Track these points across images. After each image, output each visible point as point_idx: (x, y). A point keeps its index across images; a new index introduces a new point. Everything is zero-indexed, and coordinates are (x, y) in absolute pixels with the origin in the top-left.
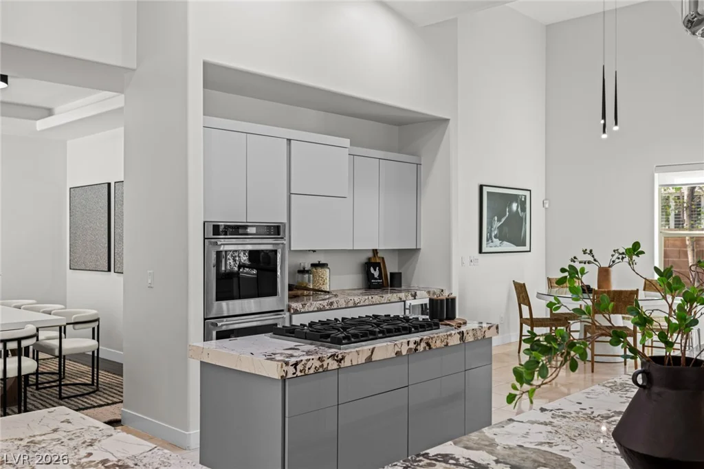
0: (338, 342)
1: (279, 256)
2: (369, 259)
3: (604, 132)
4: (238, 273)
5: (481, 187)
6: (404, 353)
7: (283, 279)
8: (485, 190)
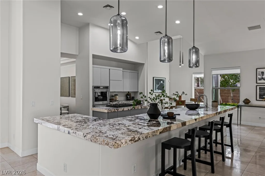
0: (117, 107)
1: (107, 93)
2: (127, 94)
3: (180, 65)
4: (98, 97)
5: (153, 78)
6: (130, 109)
7: (108, 98)
8: (154, 78)
